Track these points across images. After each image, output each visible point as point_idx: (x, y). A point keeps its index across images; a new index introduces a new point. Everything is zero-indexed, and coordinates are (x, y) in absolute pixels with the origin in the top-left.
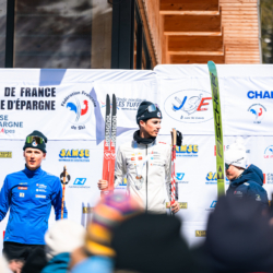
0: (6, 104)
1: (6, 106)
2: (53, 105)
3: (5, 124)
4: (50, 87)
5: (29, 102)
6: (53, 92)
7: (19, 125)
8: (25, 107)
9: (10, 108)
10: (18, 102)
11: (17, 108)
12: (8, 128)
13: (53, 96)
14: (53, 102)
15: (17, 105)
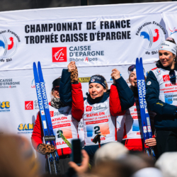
0: (88, 36)
1: (88, 38)
2: (129, 35)
3: (89, 54)
4: (126, 19)
5: (108, 33)
6: (128, 24)
7: (101, 53)
8: (105, 38)
9: (92, 39)
10: (98, 34)
11: (98, 39)
12: (91, 57)
13: (129, 27)
14: (129, 32)
15: (98, 37)
